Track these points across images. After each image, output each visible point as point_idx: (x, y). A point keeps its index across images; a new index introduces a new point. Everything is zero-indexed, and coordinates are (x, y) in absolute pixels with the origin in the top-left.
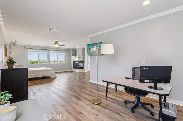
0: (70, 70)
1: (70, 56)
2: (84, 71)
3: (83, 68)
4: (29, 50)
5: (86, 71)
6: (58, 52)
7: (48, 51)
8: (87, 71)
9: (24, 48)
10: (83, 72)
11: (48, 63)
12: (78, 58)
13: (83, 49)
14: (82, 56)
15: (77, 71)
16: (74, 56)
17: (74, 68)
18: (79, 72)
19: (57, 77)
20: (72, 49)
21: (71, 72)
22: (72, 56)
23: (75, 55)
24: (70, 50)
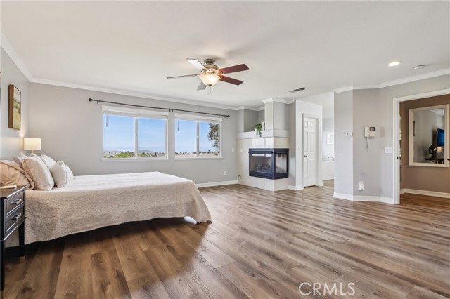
0: (236, 182)
1: (237, 132)
2: (290, 187)
3: (285, 175)
4: (105, 108)
5: (299, 187)
6: (198, 120)
7: (167, 113)
8: (302, 188)
9: (90, 100)
10: (287, 191)
11: (167, 156)
12: (272, 139)
13: (289, 105)
14: (283, 133)
15: (269, 185)
16: (254, 133)
17: (252, 174)
18: (275, 192)
19: (213, 221)
20: (242, 108)
21: (240, 187)
22: (245, 131)
23: (259, 127)
24: (237, 113)
